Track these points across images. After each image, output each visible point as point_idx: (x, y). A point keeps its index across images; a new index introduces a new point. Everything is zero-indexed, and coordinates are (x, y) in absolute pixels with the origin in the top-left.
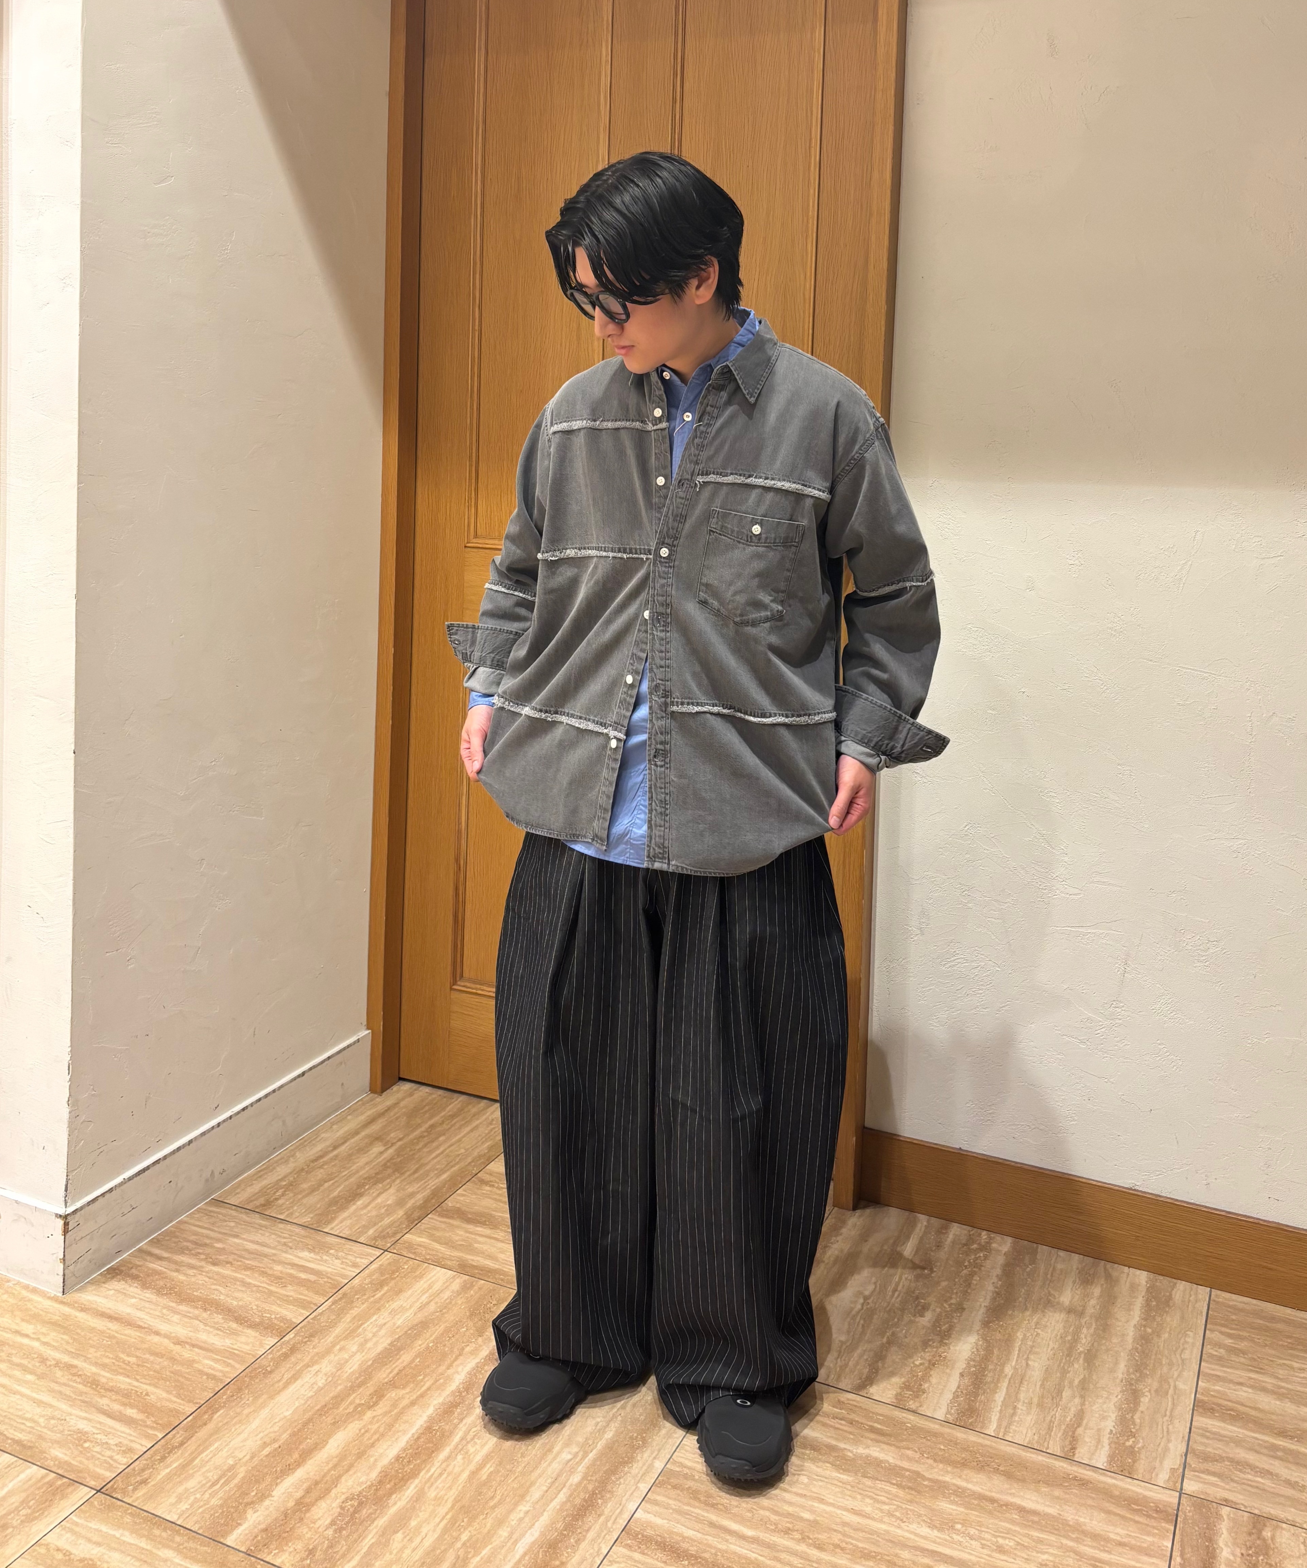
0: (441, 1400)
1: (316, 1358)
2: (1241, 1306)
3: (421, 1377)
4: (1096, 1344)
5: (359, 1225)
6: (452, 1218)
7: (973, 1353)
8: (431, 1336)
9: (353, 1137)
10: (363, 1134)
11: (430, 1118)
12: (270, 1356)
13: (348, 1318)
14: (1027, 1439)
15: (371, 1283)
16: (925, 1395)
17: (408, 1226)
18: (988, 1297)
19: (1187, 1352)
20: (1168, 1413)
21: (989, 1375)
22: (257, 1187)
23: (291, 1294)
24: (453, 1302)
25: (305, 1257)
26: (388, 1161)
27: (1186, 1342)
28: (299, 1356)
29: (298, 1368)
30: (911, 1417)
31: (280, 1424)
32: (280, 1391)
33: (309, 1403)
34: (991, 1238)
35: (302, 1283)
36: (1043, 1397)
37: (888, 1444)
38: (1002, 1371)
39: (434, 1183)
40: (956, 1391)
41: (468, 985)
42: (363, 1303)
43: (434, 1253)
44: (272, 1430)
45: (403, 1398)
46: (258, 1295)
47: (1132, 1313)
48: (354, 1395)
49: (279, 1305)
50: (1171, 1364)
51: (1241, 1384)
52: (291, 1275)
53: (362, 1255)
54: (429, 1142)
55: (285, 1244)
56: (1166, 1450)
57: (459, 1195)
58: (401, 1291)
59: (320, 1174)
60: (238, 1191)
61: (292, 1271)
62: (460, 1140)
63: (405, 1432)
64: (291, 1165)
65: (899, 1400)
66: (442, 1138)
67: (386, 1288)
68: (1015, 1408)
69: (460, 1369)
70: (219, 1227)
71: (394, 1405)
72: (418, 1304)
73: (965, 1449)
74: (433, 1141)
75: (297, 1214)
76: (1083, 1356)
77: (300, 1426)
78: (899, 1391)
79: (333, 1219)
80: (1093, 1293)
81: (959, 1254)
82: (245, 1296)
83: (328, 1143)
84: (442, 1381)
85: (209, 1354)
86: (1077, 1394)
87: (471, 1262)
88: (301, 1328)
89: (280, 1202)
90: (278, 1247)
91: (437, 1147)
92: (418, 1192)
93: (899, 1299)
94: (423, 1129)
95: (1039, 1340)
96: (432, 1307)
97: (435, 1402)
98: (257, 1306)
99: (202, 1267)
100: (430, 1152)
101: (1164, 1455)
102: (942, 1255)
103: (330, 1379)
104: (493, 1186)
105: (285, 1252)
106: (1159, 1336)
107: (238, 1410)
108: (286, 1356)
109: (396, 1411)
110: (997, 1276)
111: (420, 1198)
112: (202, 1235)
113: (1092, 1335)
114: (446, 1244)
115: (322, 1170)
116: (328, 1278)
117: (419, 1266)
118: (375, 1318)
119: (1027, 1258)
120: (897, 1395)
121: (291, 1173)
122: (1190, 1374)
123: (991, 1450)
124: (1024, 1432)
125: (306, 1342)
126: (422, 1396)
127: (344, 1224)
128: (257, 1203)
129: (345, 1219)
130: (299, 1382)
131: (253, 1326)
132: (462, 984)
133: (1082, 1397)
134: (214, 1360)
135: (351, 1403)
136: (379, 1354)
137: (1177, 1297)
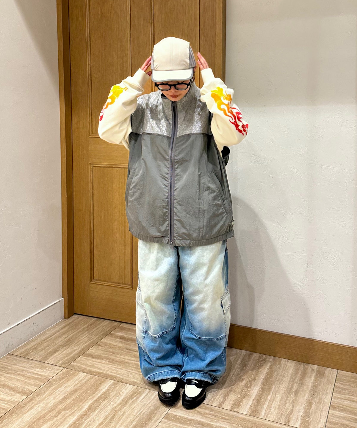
0: (79, 414)
1: (39, 402)
2: (347, 375)
3: (73, 407)
4: (298, 389)
5: (57, 360)
6: (88, 357)
7: (258, 393)
8: (78, 394)
9: (57, 333)
10: (61, 332)
11: (83, 326)
12: (24, 402)
13: (51, 389)
14: (274, 419)
15: (59, 378)
16: (241, 407)
17: (73, 360)
18: (264, 375)
19: (329, 390)
20: (321, 409)
21: (263, 399)
22: (23, 350)
23: (33, 382)
24: (86, 383)
25: (38, 371)
26: (68, 340)
27: (328, 387)
28: (33, 402)
29: (33, 405)
30: (235, 414)
31: (25, 423)
32: (26, 413)
33: (35, 416)
34: (266, 357)
35: (37, 379)
36: (280, 405)
37: (227, 422)
38: (267, 398)
39: (83, 346)
40: (251, 405)
41: (96, 281)
42: (56, 385)
43: (81, 368)
44: (22, 425)
45: (67, 413)
46: (21, 383)
47: (311, 378)
48: (51, 413)
49: (28, 386)
50: (323, 394)
51: (346, 399)
52: (33, 376)
53: (57, 370)
54: (82, 333)
55: (32, 367)
56: (320, 421)
57: (91, 350)
58: (69, 380)
59: (45, 345)
60: (17, 351)
61: (33, 375)
62: (93, 332)
63: (67, 424)
64: (36, 342)
65: (232, 409)
66: (86, 332)
67: (64, 380)
68: (270, 409)
69: (87, 404)
70: (10, 362)
71: (64, 416)
72: (74, 384)
73: (253, 423)
74: (84, 333)
75: (36, 357)
76: (294, 392)
77: (32, 424)
78: (232, 405)
79: (48, 359)
80: (299, 373)
81: (255, 362)
82: (17, 383)
83: (49, 335)
84: (80, 408)
85: (3, 402)
86: (291, 404)
87: (93, 371)
88: (35, 393)
89: (31, 354)
90: (30, 368)
91: (85, 335)
92: (77, 349)
93: (235, 377)
94: (81, 329)
95: (280, 388)
96: (79, 385)
97: (78, 414)
98: (21, 386)
99: (4, 375)
100: (82, 336)
101: (319, 423)
102: (250, 363)
103: (43, 408)
104: (102, 346)
105: (31, 369)
106: (320, 385)
107: (12, 419)
108: (29, 402)
109: (64, 418)
110: (268, 369)
111: (78, 350)
112: (5, 365)
113: (298, 386)
114: (85, 365)
115: (46, 343)
116: (45, 377)
117: (76, 372)
118: (60, 389)
119: (278, 363)
120: (231, 407)
121: (35, 345)
122: (329, 397)
123: (261, 423)
124: (273, 417)
125: (36, 397)
126: (73, 413)
127: (52, 360)
128: (23, 354)
129: (52, 358)
130: (33, 410)
131: (19, 393)
132: (94, 281)
133: (293, 405)
134: (5, 404)
135: (49, 416)
136: (60, 400)
137: (326, 373)
